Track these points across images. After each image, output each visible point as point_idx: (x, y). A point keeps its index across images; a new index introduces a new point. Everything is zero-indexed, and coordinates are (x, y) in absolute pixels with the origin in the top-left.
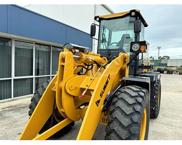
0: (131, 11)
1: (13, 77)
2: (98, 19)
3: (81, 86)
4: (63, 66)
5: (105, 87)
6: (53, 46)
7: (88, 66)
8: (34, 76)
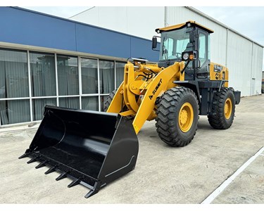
0: (187, 23)
1: (81, 95)
2: (159, 31)
3: (140, 88)
4: (127, 74)
5: (157, 88)
6: (117, 61)
7: (148, 75)
8: (99, 94)
